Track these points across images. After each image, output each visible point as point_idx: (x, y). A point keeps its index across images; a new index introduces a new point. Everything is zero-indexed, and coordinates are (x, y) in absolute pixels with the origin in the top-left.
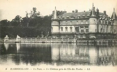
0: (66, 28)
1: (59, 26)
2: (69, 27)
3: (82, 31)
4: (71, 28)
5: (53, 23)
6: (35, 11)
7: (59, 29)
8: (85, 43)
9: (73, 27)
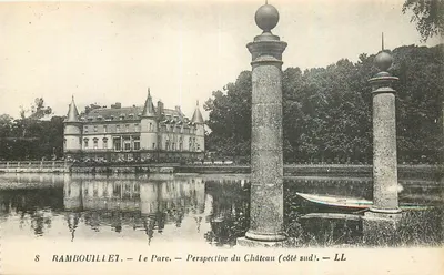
0: (96, 141)
1: (80, 136)
2: (100, 138)
3: (128, 146)
4: (105, 140)
5: (68, 130)
6: (40, 106)
7: (81, 142)
8: (88, 172)
9: (108, 137)
